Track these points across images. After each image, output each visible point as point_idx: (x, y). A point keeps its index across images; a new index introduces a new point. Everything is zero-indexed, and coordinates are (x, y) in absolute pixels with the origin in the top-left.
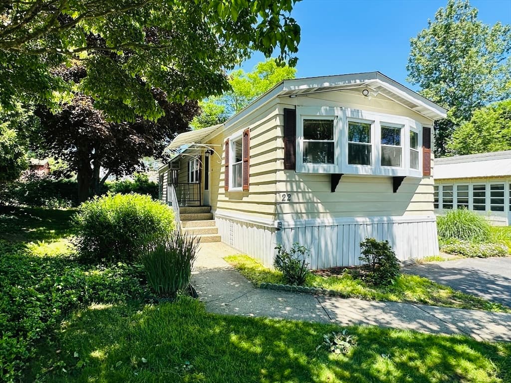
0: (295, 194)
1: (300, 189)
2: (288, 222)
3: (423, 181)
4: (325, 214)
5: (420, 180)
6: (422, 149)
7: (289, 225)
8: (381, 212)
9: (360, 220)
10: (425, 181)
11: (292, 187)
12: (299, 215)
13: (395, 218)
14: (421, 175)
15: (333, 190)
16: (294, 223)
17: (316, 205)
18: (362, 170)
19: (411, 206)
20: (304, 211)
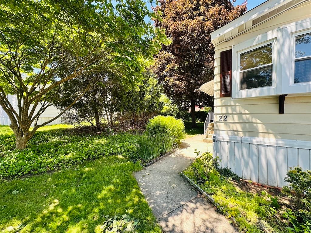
0: (231, 115)
1: (236, 111)
2: (222, 137)
4: (266, 134)
7: (223, 139)
11: (227, 110)
12: (236, 133)
16: (229, 138)
17: (255, 125)
20: (240, 129)
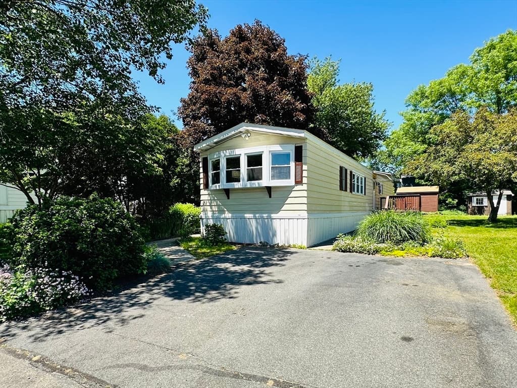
3: (297, 188)
5: (293, 187)
6: (294, 164)
8: (261, 211)
9: (247, 216)
10: (299, 187)
13: (273, 216)
14: (293, 184)
15: (228, 198)
18: (237, 185)
19: (286, 207)
